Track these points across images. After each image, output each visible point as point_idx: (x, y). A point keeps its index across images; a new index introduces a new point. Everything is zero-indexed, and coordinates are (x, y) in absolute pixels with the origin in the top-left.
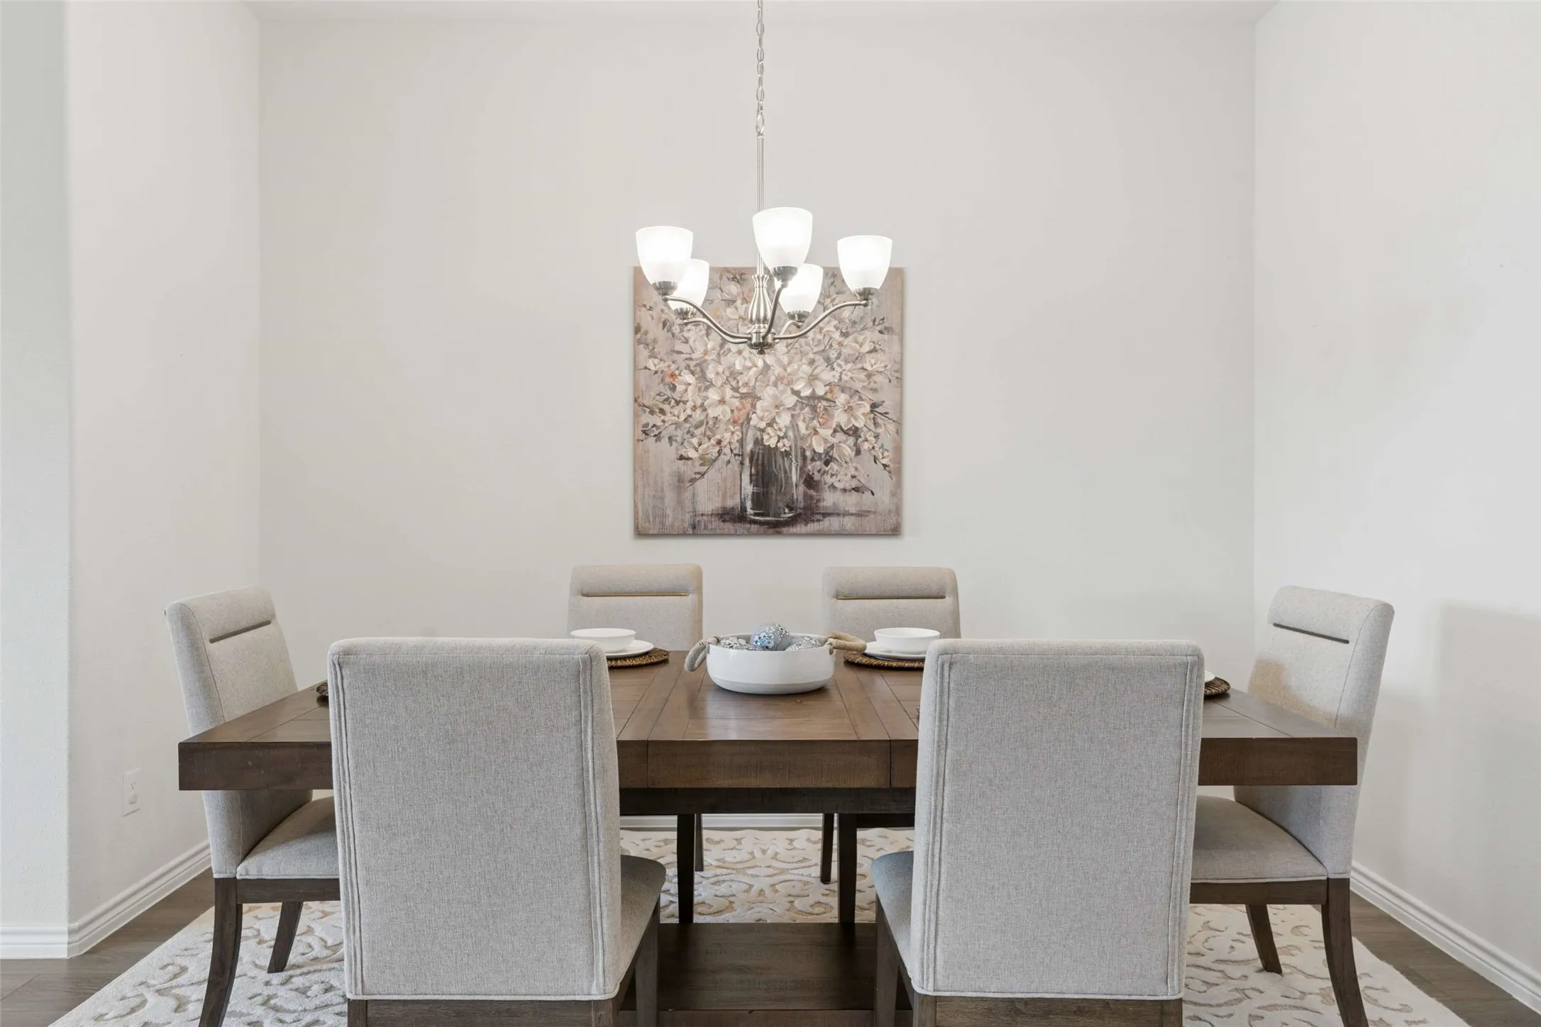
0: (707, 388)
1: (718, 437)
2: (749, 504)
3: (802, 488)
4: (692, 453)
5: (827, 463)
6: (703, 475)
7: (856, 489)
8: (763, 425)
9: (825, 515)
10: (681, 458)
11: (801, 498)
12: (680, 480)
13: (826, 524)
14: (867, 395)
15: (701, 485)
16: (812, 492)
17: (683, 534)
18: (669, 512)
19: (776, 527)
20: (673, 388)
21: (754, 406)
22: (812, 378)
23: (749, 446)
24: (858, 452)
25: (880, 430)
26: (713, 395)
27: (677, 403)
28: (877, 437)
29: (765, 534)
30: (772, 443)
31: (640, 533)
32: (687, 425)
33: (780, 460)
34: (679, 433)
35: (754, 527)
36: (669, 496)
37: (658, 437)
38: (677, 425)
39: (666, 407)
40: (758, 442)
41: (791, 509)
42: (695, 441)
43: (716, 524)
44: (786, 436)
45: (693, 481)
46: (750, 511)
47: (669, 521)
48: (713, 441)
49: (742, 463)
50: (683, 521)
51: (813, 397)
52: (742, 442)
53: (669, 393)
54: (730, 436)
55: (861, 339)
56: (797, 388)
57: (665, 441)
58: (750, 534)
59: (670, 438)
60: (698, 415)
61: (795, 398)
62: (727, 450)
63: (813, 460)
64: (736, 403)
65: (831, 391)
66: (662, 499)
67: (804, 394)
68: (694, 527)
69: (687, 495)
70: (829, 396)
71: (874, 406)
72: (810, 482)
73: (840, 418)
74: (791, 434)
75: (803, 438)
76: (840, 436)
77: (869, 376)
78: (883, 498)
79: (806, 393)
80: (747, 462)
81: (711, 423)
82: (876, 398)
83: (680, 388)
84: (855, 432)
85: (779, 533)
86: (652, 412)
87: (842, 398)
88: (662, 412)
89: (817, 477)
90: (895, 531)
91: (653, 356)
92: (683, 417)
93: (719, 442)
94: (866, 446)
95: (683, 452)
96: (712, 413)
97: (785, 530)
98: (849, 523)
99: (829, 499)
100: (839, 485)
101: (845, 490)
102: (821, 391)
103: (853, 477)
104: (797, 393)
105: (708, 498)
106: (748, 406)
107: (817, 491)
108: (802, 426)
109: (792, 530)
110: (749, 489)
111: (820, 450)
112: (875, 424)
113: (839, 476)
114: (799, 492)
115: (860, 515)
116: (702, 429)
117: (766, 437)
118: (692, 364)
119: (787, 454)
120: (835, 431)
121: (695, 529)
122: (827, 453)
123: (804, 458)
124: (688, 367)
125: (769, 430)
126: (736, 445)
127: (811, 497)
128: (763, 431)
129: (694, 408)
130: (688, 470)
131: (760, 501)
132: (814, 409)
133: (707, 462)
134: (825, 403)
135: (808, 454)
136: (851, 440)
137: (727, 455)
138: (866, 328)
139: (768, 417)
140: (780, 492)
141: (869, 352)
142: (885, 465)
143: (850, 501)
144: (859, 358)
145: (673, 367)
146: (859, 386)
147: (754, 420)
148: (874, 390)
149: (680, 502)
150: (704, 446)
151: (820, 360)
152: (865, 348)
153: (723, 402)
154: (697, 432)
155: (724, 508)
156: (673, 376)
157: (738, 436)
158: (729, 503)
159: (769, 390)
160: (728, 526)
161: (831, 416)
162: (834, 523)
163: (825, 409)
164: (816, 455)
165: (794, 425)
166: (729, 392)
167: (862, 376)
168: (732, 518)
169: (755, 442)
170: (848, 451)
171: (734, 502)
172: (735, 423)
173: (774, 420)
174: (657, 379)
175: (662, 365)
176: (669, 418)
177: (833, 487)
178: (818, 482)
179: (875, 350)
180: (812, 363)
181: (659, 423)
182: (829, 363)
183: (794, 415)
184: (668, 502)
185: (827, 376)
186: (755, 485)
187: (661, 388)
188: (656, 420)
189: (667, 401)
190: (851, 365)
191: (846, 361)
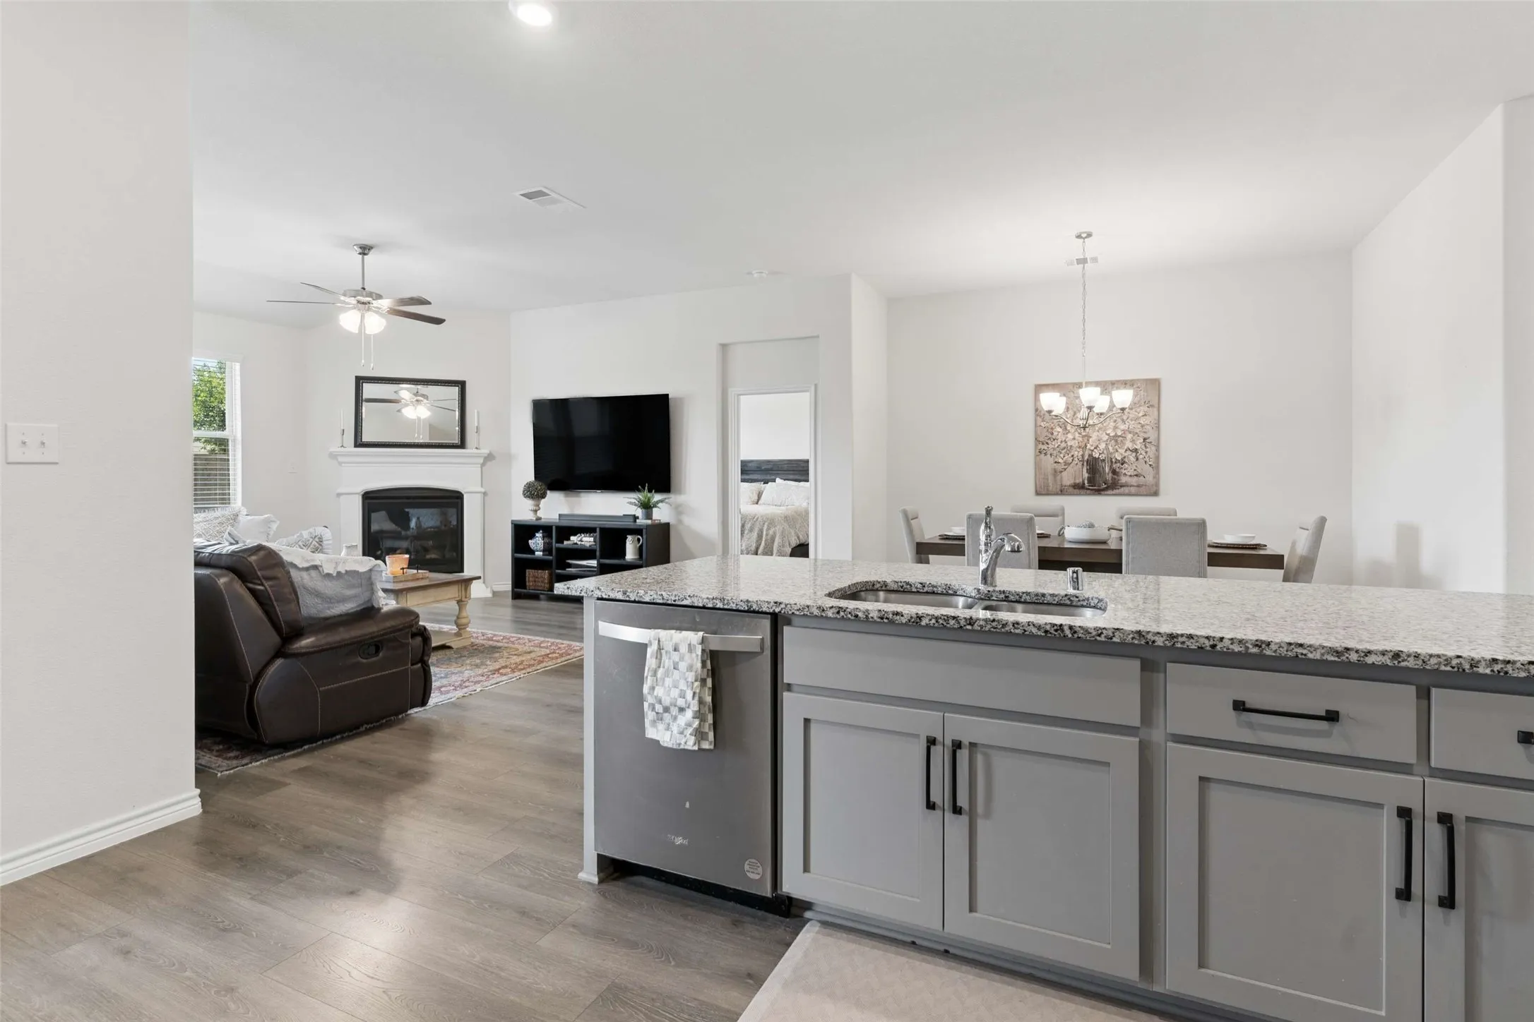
0: (1067, 433)
1: (1072, 454)
2: (1086, 482)
3: (1110, 475)
4: (1060, 460)
5: (1122, 464)
6: (1065, 469)
7: (1136, 475)
8: (1092, 448)
9: (1121, 486)
10: (1056, 462)
11: (1110, 479)
12: (1055, 471)
13: (1122, 490)
14: (1142, 434)
15: (1064, 474)
16: (1116, 477)
17: (1057, 494)
18: (1051, 484)
19: (1099, 492)
20: (1052, 434)
21: (1088, 440)
22: (1115, 428)
23: (1086, 458)
24: (1137, 459)
25: (1147, 450)
26: (1070, 436)
27: (1054, 440)
28: (1146, 452)
29: (1094, 494)
30: (1097, 456)
31: (1038, 493)
32: (1058, 449)
33: (1100, 464)
34: (1055, 452)
35: (1088, 492)
36: (1051, 478)
37: (1046, 454)
38: (1054, 449)
39: (1049, 442)
40: (1090, 455)
41: (1105, 484)
42: (1062, 455)
43: (1071, 490)
44: (1103, 453)
45: (1061, 472)
46: (1086, 484)
47: (1051, 488)
48: (1070, 455)
49: (1083, 465)
50: (1057, 488)
51: (1116, 436)
52: (1083, 456)
53: (1050, 436)
54: (1077, 453)
55: (1138, 410)
56: (1108, 432)
57: (1049, 456)
58: (1086, 494)
59: (1051, 454)
60: (1063, 445)
61: (1107, 437)
62: (1076, 459)
63: (1116, 463)
64: (1081, 439)
65: (1124, 433)
66: (1048, 479)
67: (1111, 435)
68: (1061, 491)
69: (1059, 478)
70: (1123, 435)
71: (1145, 439)
72: (1114, 472)
73: (1129, 444)
74: (1105, 452)
75: (1111, 454)
76: (1129, 453)
77: (1142, 426)
78: (1150, 479)
79: (1112, 434)
80: (1085, 464)
81: (1069, 448)
82: (1146, 436)
83: (1055, 434)
84: (1136, 451)
85: (1100, 494)
86: (1043, 444)
87: (1129, 436)
88: (1047, 443)
89: (1117, 470)
90: (1156, 494)
91: (1043, 421)
92: (1056, 446)
93: (1073, 456)
94: (1141, 457)
95: (1056, 460)
96: (1069, 444)
97: (1103, 493)
98: (1133, 490)
99: (1123, 480)
100: (1129, 474)
101: (1131, 476)
102: (1119, 434)
103: (1135, 470)
104: (1108, 435)
105: (1068, 478)
106: (1086, 441)
107: (1118, 476)
108: (1111, 448)
109: (1106, 493)
110: (1086, 475)
111: (1119, 458)
112: (1146, 447)
113: (1128, 470)
114: (1109, 477)
115: (1138, 486)
116: (1065, 450)
117: (1094, 453)
118: (1060, 423)
119: (1104, 460)
120: (1126, 450)
121: (1062, 492)
122: (1122, 460)
123: (1112, 462)
124: (1059, 425)
125: (1095, 450)
126: (1080, 457)
127: (1115, 479)
128: (1093, 451)
129: (1062, 442)
130: (1059, 467)
131: (1091, 480)
132: (1116, 441)
133: (1066, 464)
134: (1121, 438)
135: (1113, 460)
136: (1134, 454)
137: (1076, 461)
138: (1140, 406)
139: (1095, 445)
140: (1100, 476)
141: (1143, 416)
142: (1150, 465)
143: (1134, 481)
144: (1138, 418)
145: (1052, 425)
146: (1138, 431)
147: (1089, 446)
148: (1145, 432)
149: (1055, 481)
150: (1066, 457)
151: (1119, 420)
152: (1141, 414)
153: (1074, 439)
154: (1063, 452)
155: (1075, 483)
156: (1052, 428)
157: (1081, 453)
158: (1077, 481)
159: (1096, 434)
160: (1077, 491)
161: (1124, 444)
162: (1126, 490)
163: (1121, 441)
164: (1117, 461)
165: (1107, 448)
166: (1077, 435)
167: (1139, 426)
168: (1079, 488)
169: (1089, 455)
170: (1132, 459)
171: (1079, 481)
172: (1080, 447)
173: (1097, 446)
174: (1045, 430)
175: (1047, 425)
176: (1050, 446)
177: (1125, 474)
178: (1118, 472)
179: (1145, 415)
180: (1115, 421)
181: (1046, 448)
182: (1123, 421)
183: (1106, 444)
184: (1050, 481)
185: (1122, 427)
186: (1089, 474)
187: (1047, 434)
188: (1045, 447)
189: (1050, 439)
190: (1133, 422)
191: (1132, 420)
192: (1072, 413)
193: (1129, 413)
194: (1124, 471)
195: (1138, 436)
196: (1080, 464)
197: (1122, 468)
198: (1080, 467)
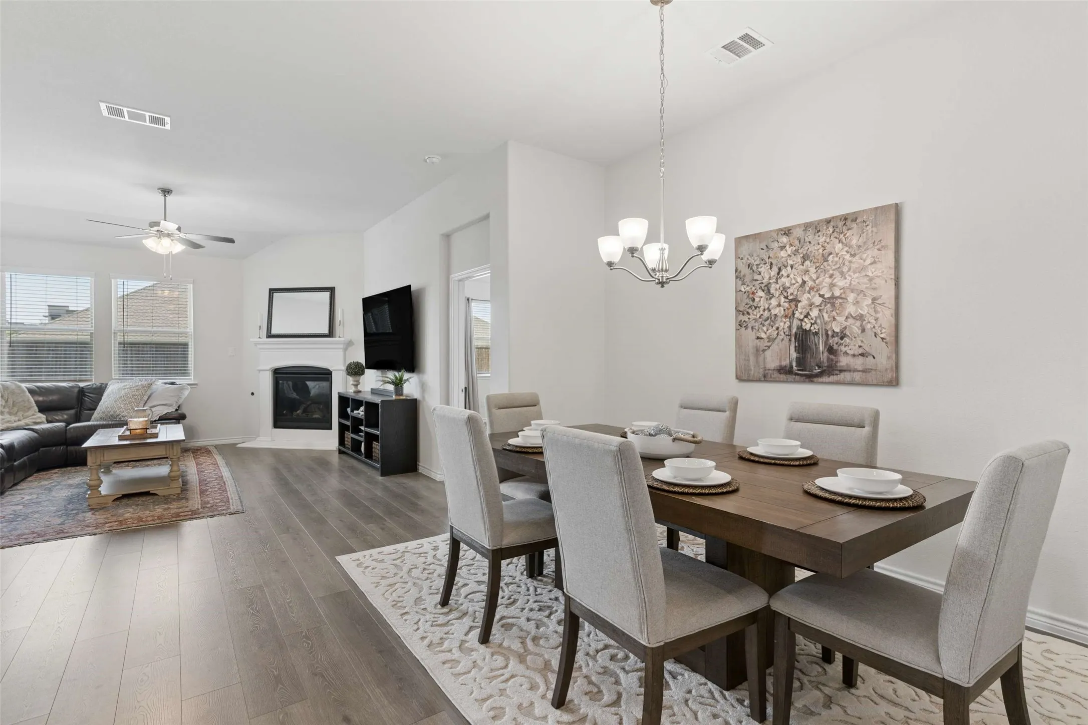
0: (771, 298)
1: (777, 325)
2: (794, 364)
3: (826, 354)
4: (763, 335)
5: (842, 338)
6: (769, 347)
7: (862, 355)
8: (802, 317)
9: (841, 371)
10: (758, 338)
11: (825, 360)
12: (757, 350)
13: (842, 376)
14: (869, 293)
15: (768, 353)
16: (832, 357)
17: (759, 380)
18: (752, 368)
19: (810, 378)
20: (753, 300)
21: (796, 306)
22: (832, 286)
23: (794, 330)
24: (863, 331)
25: (878, 315)
26: (774, 302)
27: (756, 308)
28: (876, 320)
29: (804, 382)
30: (808, 327)
31: (739, 379)
32: (761, 320)
33: (812, 337)
34: (757, 324)
35: (797, 377)
36: (753, 358)
37: (746, 327)
38: (756, 320)
39: (750, 311)
40: (800, 328)
41: (819, 367)
42: (765, 328)
43: (776, 375)
44: (815, 323)
45: (764, 351)
46: (795, 368)
47: (752, 373)
48: (774, 328)
49: (790, 340)
50: (759, 373)
51: (833, 297)
52: (790, 327)
53: (751, 303)
54: (783, 324)
56: (822, 293)
57: (750, 329)
58: (795, 382)
59: (752, 328)
60: (766, 314)
61: (821, 299)
62: (782, 333)
63: (833, 336)
64: (786, 305)
65: (844, 293)
66: (749, 360)
68: (765, 377)
69: (761, 359)
70: (843, 296)
71: (874, 300)
72: (831, 350)
73: (851, 309)
74: (818, 321)
75: (826, 323)
76: (851, 321)
77: (871, 280)
78: (885, 360)
79: (827, 295)
80: (793, 339)
81: (773, 318)
82: (875, 292)
83: (757, 300)
84: (861, 317)
85: (812, 382)
86: (743, 314)
87: (851, 297)
88: (748, 313)
89: (835, 347)
90: (895, 384)
91: (743, 284)
92: (758, 316)
93: (778, 328)
94: (869, 326)
95: (758, 335)
96: (774, 312)
97: (815, 380)
98: (857, 376)
99: (844, 361)
100: (852, 352)
101: (854, 355)
102: (837, 293)
103: (860, 347)
104: (822, 296)
105: (772, 360)
106: (793, 307)
107: (835, 356)
108: (826, 316)
109: (820, 380)
110: (794, 355)
111: (837, 330)
112: (876, 312)
113: (851, 346)
114: (824, 357)
115: (864, 371)
116: (768, 321)
117: (804, 324)
118: (763, 286)
119: (816, 334)
120: (847, 318)
121: (765, 378)
122: (842, 332)
123: (827, 335)
124: (761, 288)
125: (806, 320)
126: (786, 330)
127: (832, 360)
128: (802, 320)
129: (764, 310)
130: (762, 344)
131: (801, 362)
132: (833, 305)
133: (771, 340)
134: (840, 301)
135: (830, 333)
136: (858, 323)
137: (782, 336)
138: (867, 249)
139: (805, 312)
140: (812, 356)
141: (871, 264)
142: (883, 339)
143: (858, 363)
144: (864, 268)
145: (754, 288)
146: (863, 287)
147: (797, 315)
148: (874, 289)
149: (757, 362)
150: (769, 331)
151: (837, 274)
152: (868, 261)
153: (779, 305)
154: (766, 323)
155: (780, 366)
156: (753, 293)
157: (788, 324)
158: (784, 363)
159: (807, 295)
160: (783, 377)
161: (844, 309)
162: (847, 376)
163: (841, 304)
164: (835, 334)
165: (820, 316)
166: (783, 299)
167: (866, 280)
168: (785, 372)
169: (798, 328)
170: (856, 330)
171: (785, 363)
172: (786, 316)
173: (808, 314)
174: (745, 296)
175: (748, 289)
176: (752, 317)
177: (846, 353)
178: (836, 350)
179: (874, 263)
180: (831, 276)
181: (747, 320)
182: (842, 274)
183: (820, 310)
184: (751, 363)
185: (841, 283)
186: (798, 353)
187: (748, 301)
188: (745, 318)
189: (750, 307)
190: (857, 275)
191: (855, 273)
192: (777, 270)
193: (850, 262)
194: (843, 349)
195: (865, 295)
196: (787, 339)
197: (841, 344)
198: (788, 344)
